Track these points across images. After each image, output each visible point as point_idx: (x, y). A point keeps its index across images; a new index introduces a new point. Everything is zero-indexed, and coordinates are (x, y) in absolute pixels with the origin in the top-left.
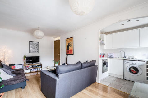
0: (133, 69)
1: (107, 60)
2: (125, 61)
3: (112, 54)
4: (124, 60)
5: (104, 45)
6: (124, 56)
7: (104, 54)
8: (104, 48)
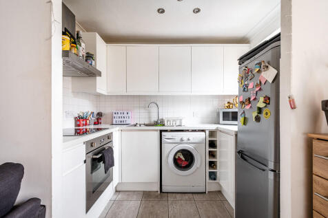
0: (182, 157)
1: (109, 137)
2: (163, 133)
3: (125, 115)
4: (161, 131)
5: (98, 78)
6: (156, 120)
7: (100, 115)
8: (98, 91)
